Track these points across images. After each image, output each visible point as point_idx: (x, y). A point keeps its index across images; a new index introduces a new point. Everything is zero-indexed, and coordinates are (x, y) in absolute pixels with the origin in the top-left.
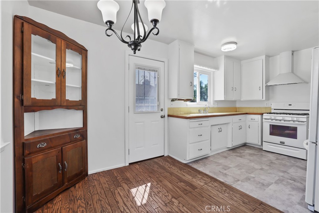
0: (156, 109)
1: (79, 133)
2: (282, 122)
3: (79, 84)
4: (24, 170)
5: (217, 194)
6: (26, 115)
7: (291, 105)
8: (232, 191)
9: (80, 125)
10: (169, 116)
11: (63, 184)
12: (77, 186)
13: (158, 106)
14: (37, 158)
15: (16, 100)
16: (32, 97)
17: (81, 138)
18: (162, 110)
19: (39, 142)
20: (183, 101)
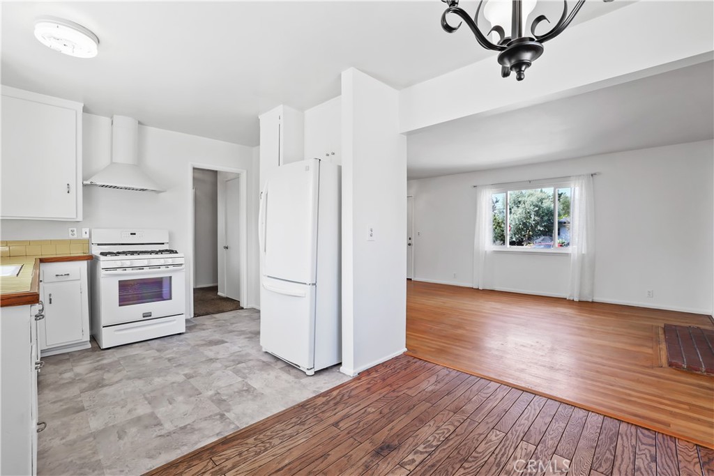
2: (146, 270)
5: (273, 456)
7: (135, 234)
8: (248, 437)
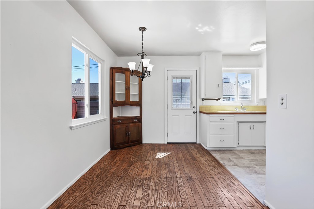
0: (189, 107)
1: (137, 119)
3: (137, 92)
4: (113, 130)
6: (114, 108)
9: (138, 115)
10: (201, 112)
11: (129, 143)
12: (135, 146)
13: (191, 104)
14: (118, 127)
15: (111, 102)
16: (116, 100)
17: (138, 121)
18: (194, 107)
19: (119, 120)
20: (216, 100)
